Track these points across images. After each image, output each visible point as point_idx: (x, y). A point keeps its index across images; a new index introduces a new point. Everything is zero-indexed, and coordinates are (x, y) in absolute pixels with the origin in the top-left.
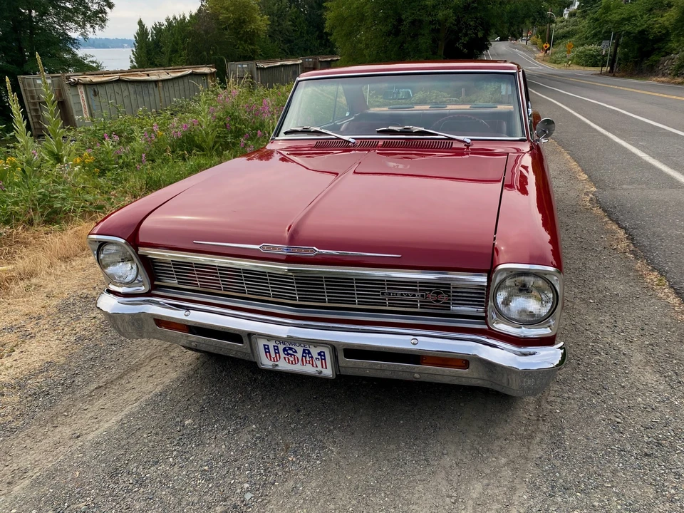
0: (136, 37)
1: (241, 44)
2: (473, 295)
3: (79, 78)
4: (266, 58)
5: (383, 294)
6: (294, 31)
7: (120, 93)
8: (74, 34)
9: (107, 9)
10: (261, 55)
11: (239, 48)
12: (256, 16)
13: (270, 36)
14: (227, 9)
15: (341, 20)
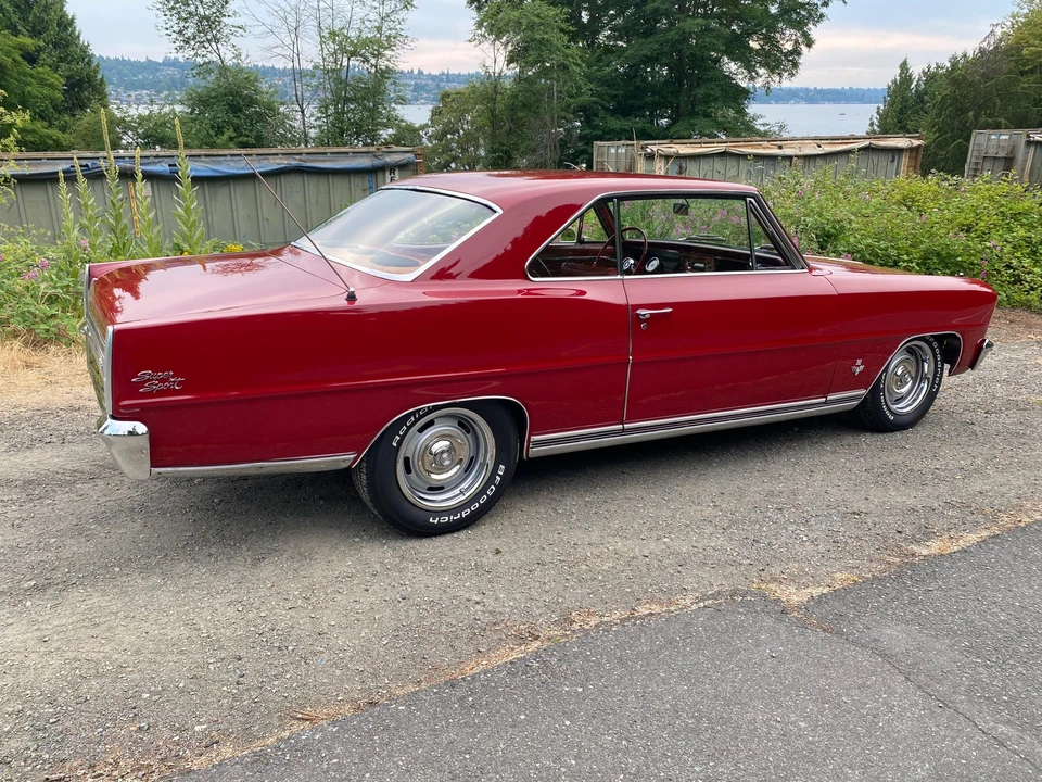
0: (889, 88)
3: (660, 147)
9: (804, 48)
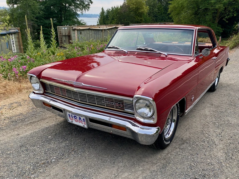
0: (100, 14)
1: (137, 17)
2: (131, 106)
3: (76, 27)
4: (146, 23)
5: (103, 102)
6: (158, 12)
7: (89, 33)
8: (78, 13)
9: (90, 4)
10: (144, 21)
11: (136, 19)
12: (144, 6)
13: (148, 14)
14: (133, 4)
15: (175, 8)
